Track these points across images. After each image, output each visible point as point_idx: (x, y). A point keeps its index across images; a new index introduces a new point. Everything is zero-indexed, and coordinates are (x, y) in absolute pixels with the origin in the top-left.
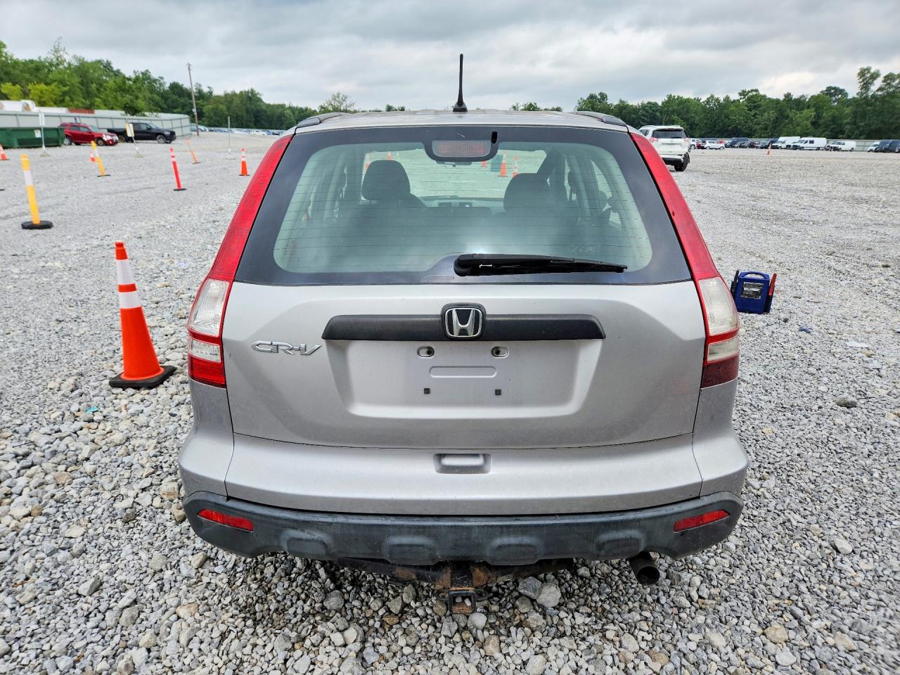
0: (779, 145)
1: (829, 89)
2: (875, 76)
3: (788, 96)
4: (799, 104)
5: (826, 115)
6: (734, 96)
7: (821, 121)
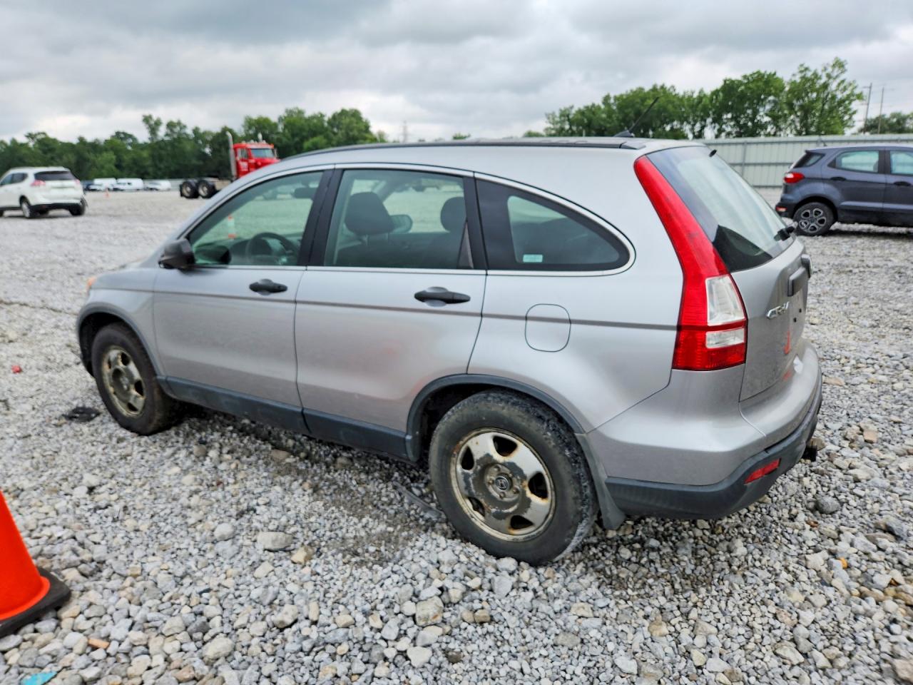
0: (98, 188)
1: (118, 133)
2: (158, 123)
3: (82, 140)
4: (95, 147)
5: (126, 158)
6: (21, 139)
7: (124, 164)
